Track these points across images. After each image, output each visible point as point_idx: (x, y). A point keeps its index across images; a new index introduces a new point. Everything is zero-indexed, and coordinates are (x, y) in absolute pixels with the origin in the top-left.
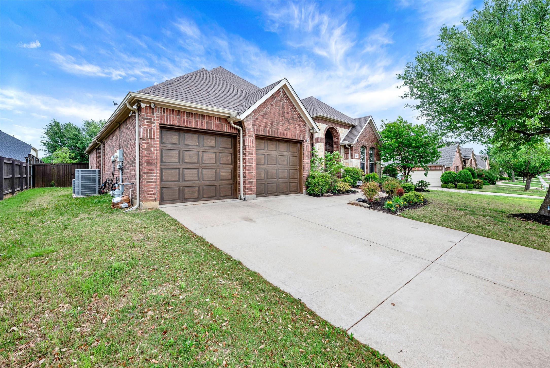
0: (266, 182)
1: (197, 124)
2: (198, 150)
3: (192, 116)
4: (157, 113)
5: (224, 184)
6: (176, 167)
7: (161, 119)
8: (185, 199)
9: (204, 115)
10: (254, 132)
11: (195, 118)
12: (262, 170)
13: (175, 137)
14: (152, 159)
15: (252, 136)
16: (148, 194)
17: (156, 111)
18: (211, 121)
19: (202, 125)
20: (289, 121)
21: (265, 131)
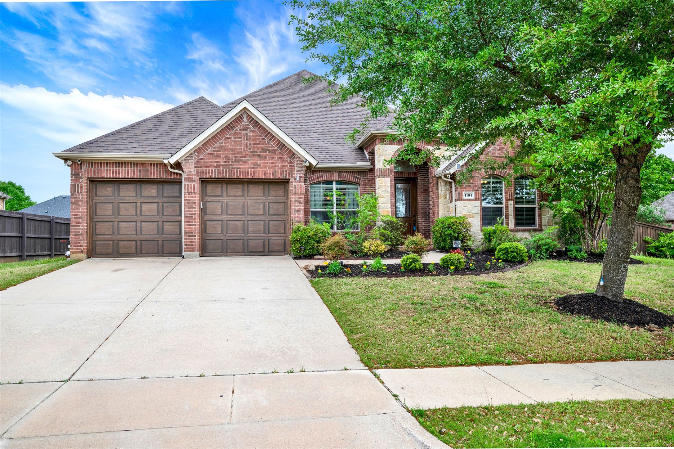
0: (225, 238)
1: (128, 174)
2: (136, 201)
3: (122, 166)
4: (85, 167)
5: (169, 239)
6: (110, 220)
7: (88, 173)
8: (120, 254)
9: (137, 163)
10: (198, 175)
11: (125, 167)
12: (219, 222)
13: (109, 189)
14: (79, 212)
15: (194, 181)
16: (75, 246)
17: (84, 166)
18: (145, 168)
19: (134, 174)
20: (259, 155)
21: (215, 173)
